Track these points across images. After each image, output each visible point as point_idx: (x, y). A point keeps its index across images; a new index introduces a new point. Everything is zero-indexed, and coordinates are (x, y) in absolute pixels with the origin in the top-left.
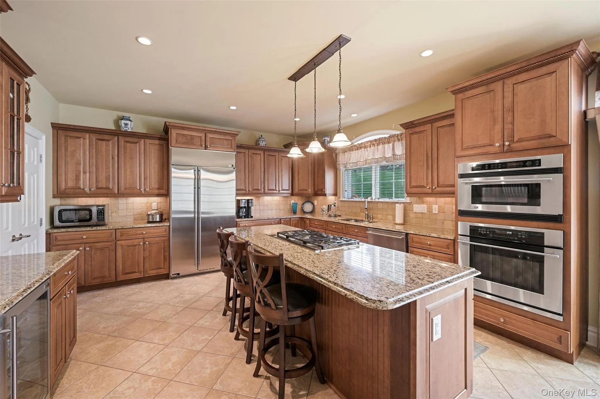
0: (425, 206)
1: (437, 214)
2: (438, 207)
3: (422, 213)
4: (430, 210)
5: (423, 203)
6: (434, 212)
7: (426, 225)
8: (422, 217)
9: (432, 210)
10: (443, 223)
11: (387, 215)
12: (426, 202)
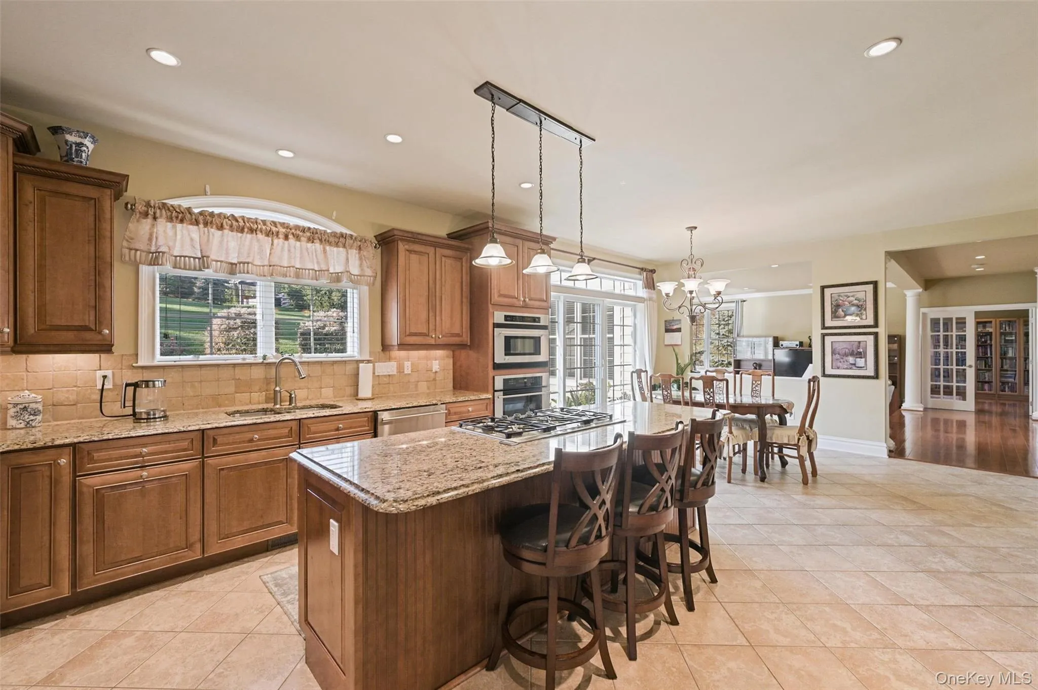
0: (393, 364)
1: (409, 374)
2: (412, 364)
3: (389, 375)
4: (400, 369)
5: (390, 359)
6: (406, 372)
7: (395, 393)
8: (388, 382)
9: (404, 370)
10: (416, 386)
11: (321, 388)
12: (395, 358)
